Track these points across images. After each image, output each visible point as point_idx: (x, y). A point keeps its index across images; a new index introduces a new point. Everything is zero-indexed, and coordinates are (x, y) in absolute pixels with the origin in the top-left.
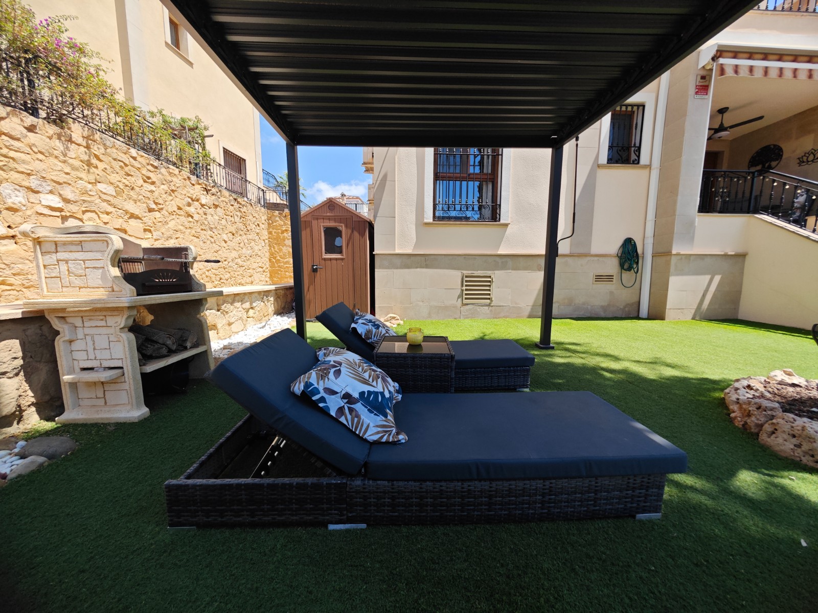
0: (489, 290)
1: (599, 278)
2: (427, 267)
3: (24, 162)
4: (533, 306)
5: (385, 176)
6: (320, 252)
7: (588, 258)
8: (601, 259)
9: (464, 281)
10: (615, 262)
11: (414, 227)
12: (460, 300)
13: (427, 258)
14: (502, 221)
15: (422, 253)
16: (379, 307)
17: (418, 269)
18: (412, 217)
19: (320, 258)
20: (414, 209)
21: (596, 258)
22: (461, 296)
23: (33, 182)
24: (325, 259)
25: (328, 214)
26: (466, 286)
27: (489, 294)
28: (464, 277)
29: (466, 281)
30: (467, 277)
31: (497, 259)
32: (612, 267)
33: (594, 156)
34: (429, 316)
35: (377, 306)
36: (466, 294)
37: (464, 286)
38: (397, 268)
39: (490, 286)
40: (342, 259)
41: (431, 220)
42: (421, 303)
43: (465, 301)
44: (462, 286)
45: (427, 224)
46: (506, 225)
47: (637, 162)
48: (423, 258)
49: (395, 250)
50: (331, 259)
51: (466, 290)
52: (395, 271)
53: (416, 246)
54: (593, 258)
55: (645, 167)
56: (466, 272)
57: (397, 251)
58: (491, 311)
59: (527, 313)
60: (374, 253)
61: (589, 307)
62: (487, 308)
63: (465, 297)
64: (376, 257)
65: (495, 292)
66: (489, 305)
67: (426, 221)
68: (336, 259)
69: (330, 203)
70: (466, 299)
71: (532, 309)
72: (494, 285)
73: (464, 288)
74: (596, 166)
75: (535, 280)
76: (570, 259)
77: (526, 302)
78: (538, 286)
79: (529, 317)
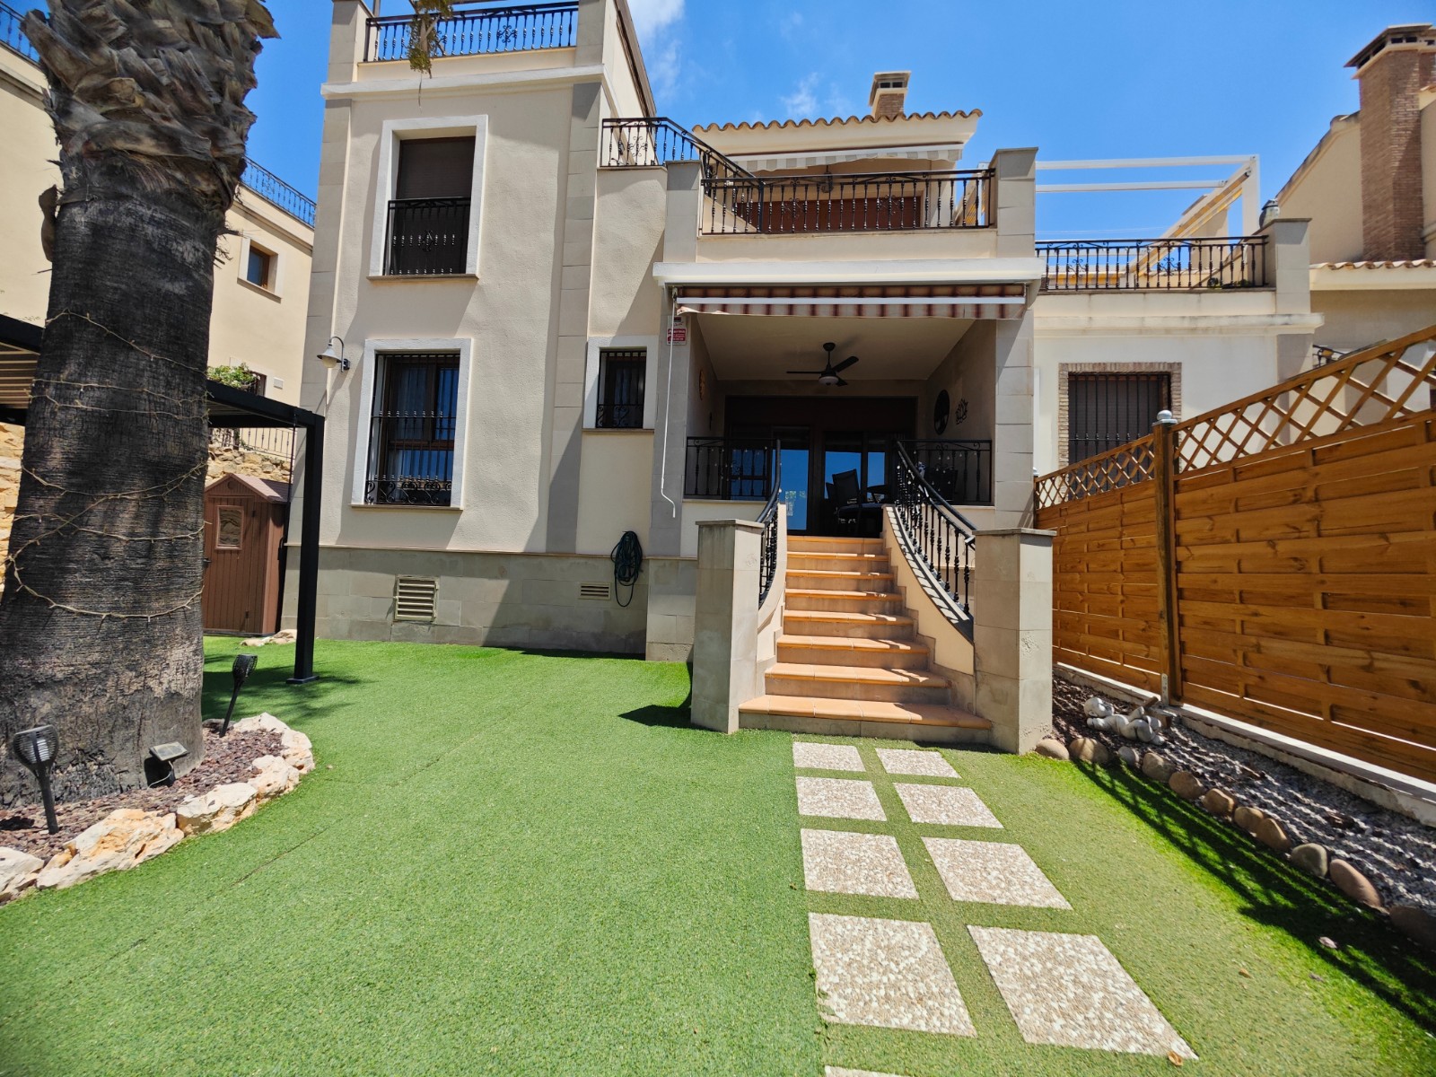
0: (432, 602)
1: (587, 590)
2: (351, 567)
4: (491, 628)
6: (213, 541)
7: (571, 560)
8: (590, 562)
9: (398, 587)
10: (611, 566)
11: (339, 513)
12: (391, 615)
13: (351, 554)
14: (452, 506)
15: (346, 546)
17: (340, 568)
18: (339, 498)
19: (213, 549)
20: (342, 488)
21: (583, 561)
22: (392, 609)
24: (218, 551)
25: (227, 494)
26: (401, 594)
27: (431, 608)
28: (398, 582)
29: (401, 587)
30: (402, 581)
31: (444, 557)
32: (604, 575)
33: (577, 417)
34: (350, 636)
35: (283, 616)
36: (400, 606)
37: (398, 593)
39: (432, 595)
40: (238, 552)
41: (362, 502)
42: (340, 616)
43: (398, 616)
44: (395, 594)
45: (357, 507)
46: (458, 511)
47: (641, 427)
48: (347, 554)
50: (225, 552)
51: (401, 600)
53: (342, 536)
54: (578, 561)
55: (651, 431)
56: (400, 576)
58: (433, 632)
59: (482, 639)
60: (286, 544)
61: (574, 634)
62: (426, 627)
63: (397, 610)
64: (289, 550)
65: (439, 602)
66: (430, 623)
67: (353, 503)
68: (231, 551)
69: (230, 480)
70: (399, 612)
71: (490, 632)
72: (437, 595)
73: (397, 597)
74: (580, 431)
75: (493, 590)
76: (544, 561)
77: (482, 622)
78: (499, 598)
79: (486, 644)
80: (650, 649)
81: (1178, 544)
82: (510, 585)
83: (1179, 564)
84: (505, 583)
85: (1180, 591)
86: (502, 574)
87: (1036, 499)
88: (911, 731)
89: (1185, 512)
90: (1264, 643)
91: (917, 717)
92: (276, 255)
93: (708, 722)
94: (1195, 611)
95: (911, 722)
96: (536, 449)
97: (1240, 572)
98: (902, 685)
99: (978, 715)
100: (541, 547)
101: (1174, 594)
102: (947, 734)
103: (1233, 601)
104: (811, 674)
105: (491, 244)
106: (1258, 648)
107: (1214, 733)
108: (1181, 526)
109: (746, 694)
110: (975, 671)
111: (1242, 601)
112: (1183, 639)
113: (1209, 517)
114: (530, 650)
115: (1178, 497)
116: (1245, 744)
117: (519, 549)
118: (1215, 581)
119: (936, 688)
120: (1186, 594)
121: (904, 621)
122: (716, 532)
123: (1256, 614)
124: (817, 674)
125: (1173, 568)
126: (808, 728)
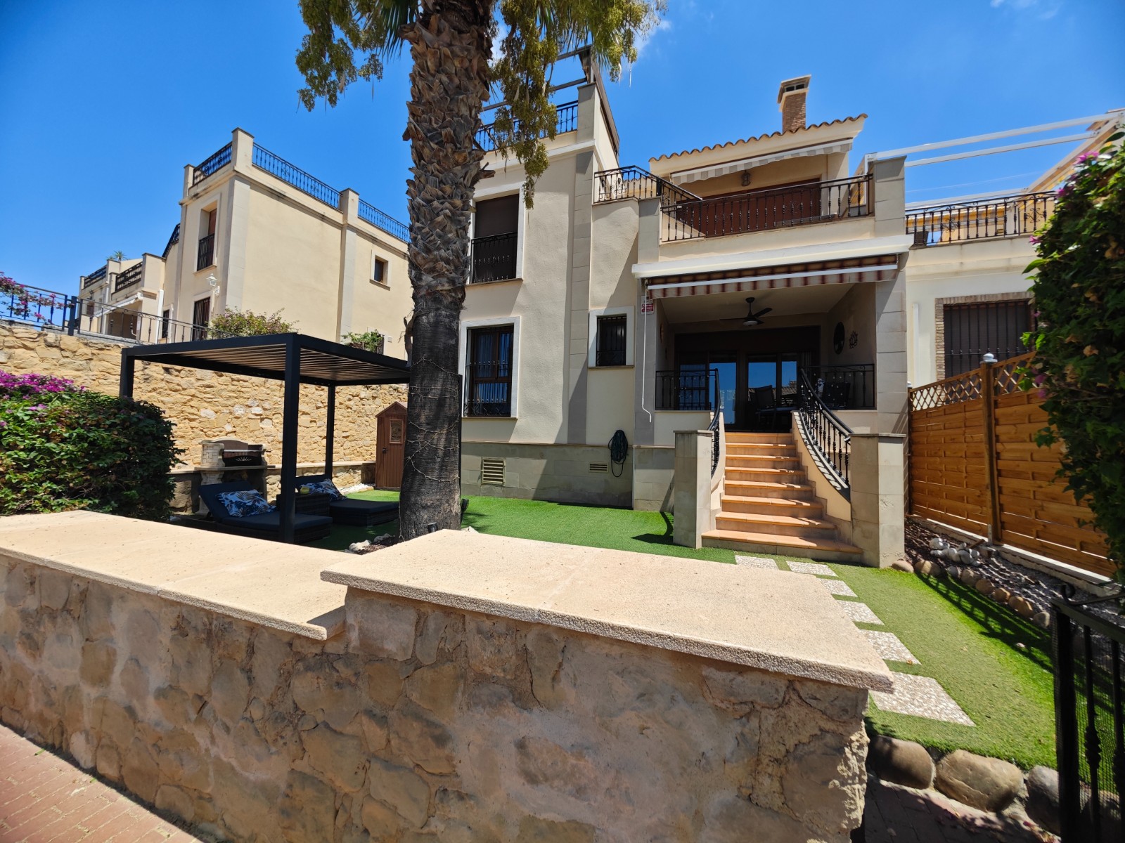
0: (502, 473)
1: (594, 467)
3: (247, 392)
4: (537, 489)
6: (388, 439)
7: (584, 448)
8: (595, 449)
9: (483, 465)
10: (608, 452)
12: (480, 480)
14: (512, 416)
19: (388, 443)
21: (590, 449)
22: (480, 477)
23: (249, 402)
24: (391, 444)
25: (394, 413)
26: (485, 468)
27: (502, 477)
28: (483, 462)
29: (485, 465)
30: (485, 461)
31: (508, 447)
32: (604, 457)
33: (584, 360)
36: (485, 476)
37: (483, 468)
39: (502, 469)
40: (400, 445)
43: (484, 481)
46: (515, 420)
47: (624, 363)
50: (394, 445)
51: (485, 472)
54: (588, 449)
55: (632, 367)
56: (484, 458)
58: (503, 491)
59: (532, 496)
61: (586, 493)
62: (500, 488)
63: (483, 477)
65: (506, 474)
66: (501, 486)
68: (397, 444)
69: (396, 405)
70: (484, 479)
71: (536, 492)
72: (505, 469)
73: (483, 470)
74: (586, 368)
75: (538, 466)
76: (567, 449)
77: (532, 485)
78: (540, 471)
79: (534, 499)
80: (635, 503)
81: (997, 441)
82: (547, 463)
83: (998, 454)
84: (544, 462)
85: (999, 471)
86: (542, 457)
87: (910, 404)
88: (809, 553)
89: (1002, 421)
90: (1045, 505)
91: (814, 545)
92: (387, 262)
93: (683, 542)
94: (1009, 484)
95: (809, 548)
96: (560, 380)
97: (1032, 460)
98: (804, 526)
99: (854, 545)
100: (565, 440)
101: (996, 473)
102: (833, 555)
103: (1028, 479)
104: (745, 518)
105: (531, 259)
106: (1042, 508)
107: (1018, 560)
108: (1000, 430)
109: (706, 528)
110: (852, 519)
111: (1034, 479)
112: (1001, 502)
113: (1014, 425)
114: (561, 503)
115: (998, 411)
116: (1033, 566)
117: (551, 441)
118: (1018, 466)
119: (826, 529)
120: (1003, 473)
121: (806, 488)
122: (686, 437)
123: (1041, 487)
124: (748, 518)
125: (995, 456)
126: (744, 548)
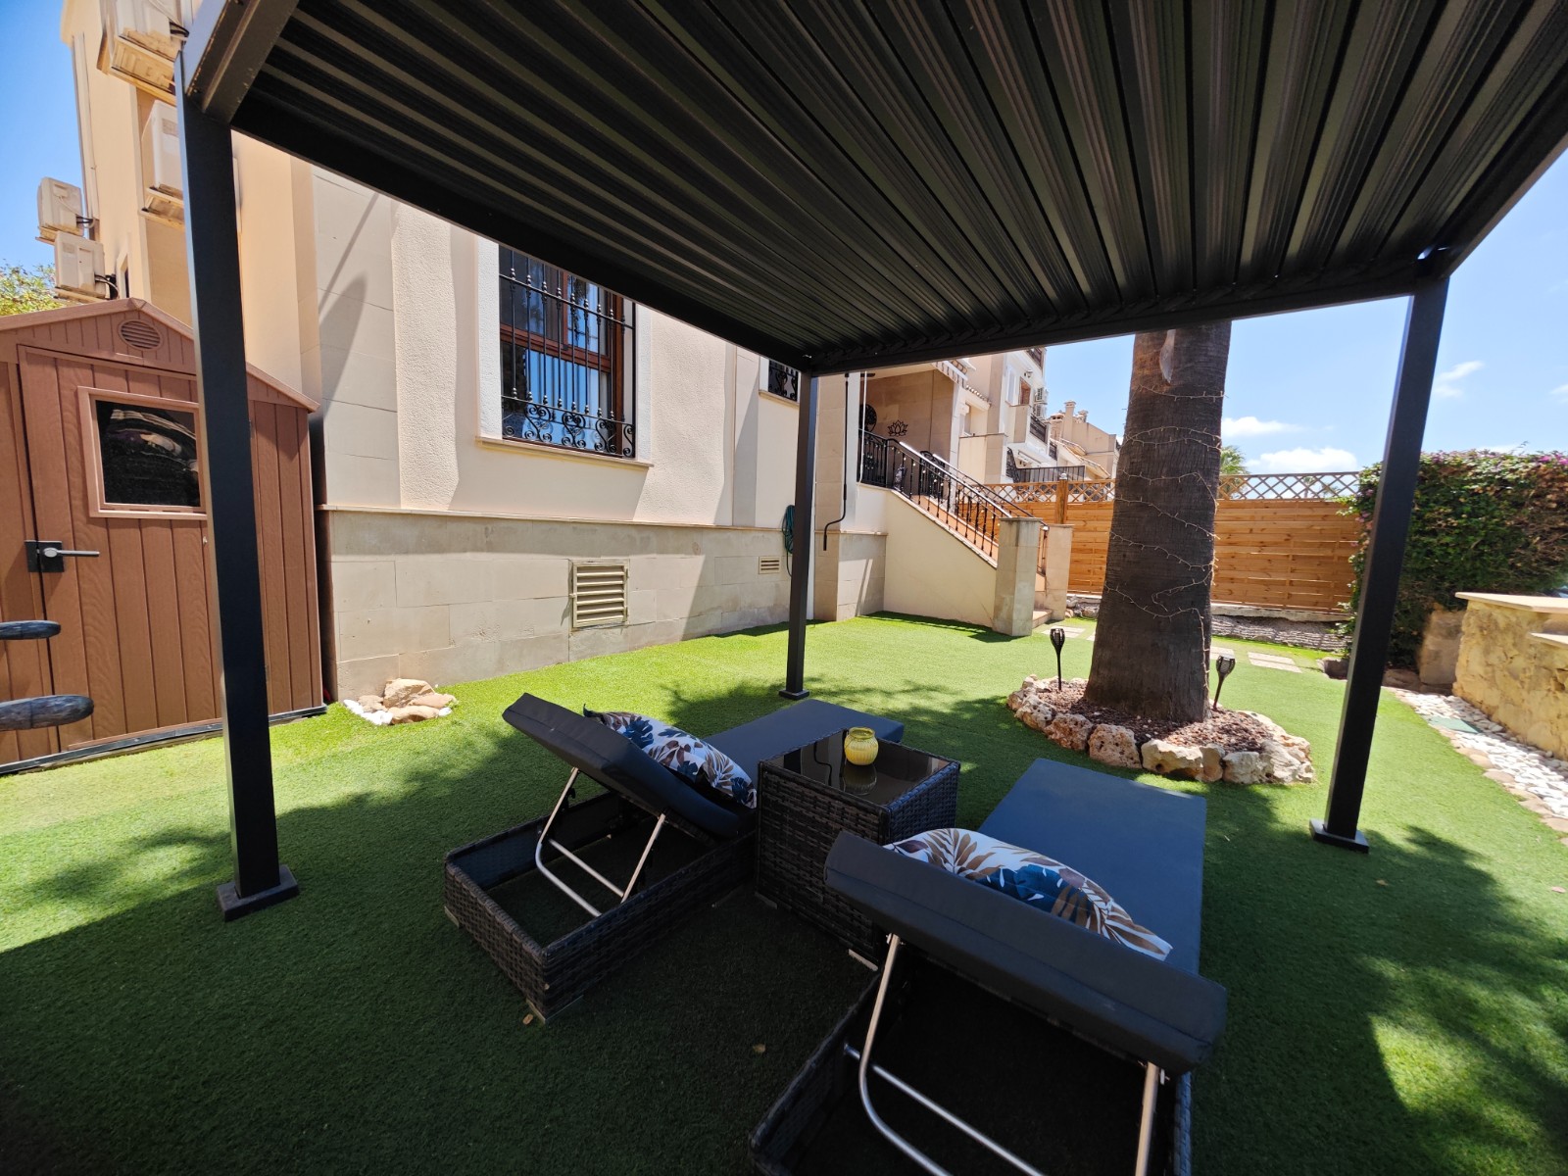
0: (622, 595)
1: (765, 565)
2: (491, 548)
4: (689, 618)
5: (358, 287)
6: (77, 494)
7: (754, 534)
8: (766, 535)
9: (575, 579)
10: (779, 539)
11: (452, 448)
12: (567, 620)
13: (490, 527)
14: (640, 459)
15: (478, 514)
16: (351, 665)
17: (469, 555)
18: (446, 420)
19: (79, 514)
20: (450, 400)
21: (761, 534)
22: (569, 611)
24: (107, 522)
25: (120, 356)
26: (580, 588)
27: (622, 603)
28: (575, 571)
29: (580, 579)
30: (580, 569)
31: (633, 532)
32: (776, 547)
33: (755, 378)
34: (501, 667)
35: (342, 661)
36: (580, 607)
37: (575, 588)
38: (407, 552)
39: (622, 586)
40: (198, 524)
41: (498, 436)
42: (479, 639)
43: (578, 623)
44: (571, 589)
45: (488, 444)
46: (645, 467)
47: (794, 397)
48: (480, 528)
49: (398, 502)
50: (140, 523)
51: (580, 598)
52: (401, 559)
53: (459, 495)
54: (757, 534)
56: (578, 560)
57: (406, 506)
58: (626, 635)
59: (680, 633)
60: (325, 507)
61: (756, 610)
62: (618, 630)
63: (577, 612)
64: (331, 516)
65: (633, 597)
66: (622, 625)
67: (484, 435)
68: (171, 524)
69: (131, 318)
70: (580, 616)
71: (688, 623)
72: (629, 584)
73: (575, 594)
74: (757, 389)
75: (686, 569)
76: (732, 536)
77: (679, 614)
78: (694, 581)
79: (685, 638)
80: (838, 611)
82: (705, 565)
84: (700, 559)
86: (696, 551)
89: (1071, 518)
96: (720, 402)
97: (1097, 542)
100: (727, 521)
110: (1045, 589)
111: (1096, 553)
113: (1084, 521)
115: (1068, 511)
117: (709, 522)
118: (1086, 546)
